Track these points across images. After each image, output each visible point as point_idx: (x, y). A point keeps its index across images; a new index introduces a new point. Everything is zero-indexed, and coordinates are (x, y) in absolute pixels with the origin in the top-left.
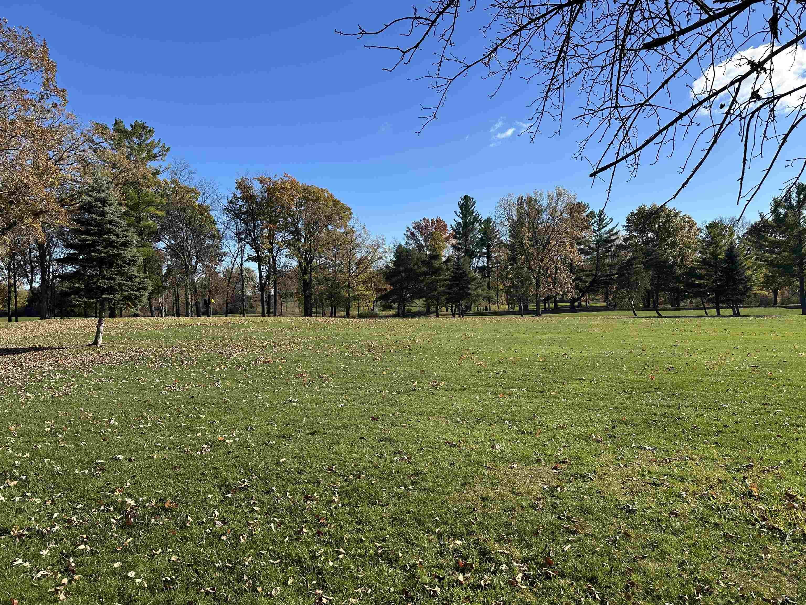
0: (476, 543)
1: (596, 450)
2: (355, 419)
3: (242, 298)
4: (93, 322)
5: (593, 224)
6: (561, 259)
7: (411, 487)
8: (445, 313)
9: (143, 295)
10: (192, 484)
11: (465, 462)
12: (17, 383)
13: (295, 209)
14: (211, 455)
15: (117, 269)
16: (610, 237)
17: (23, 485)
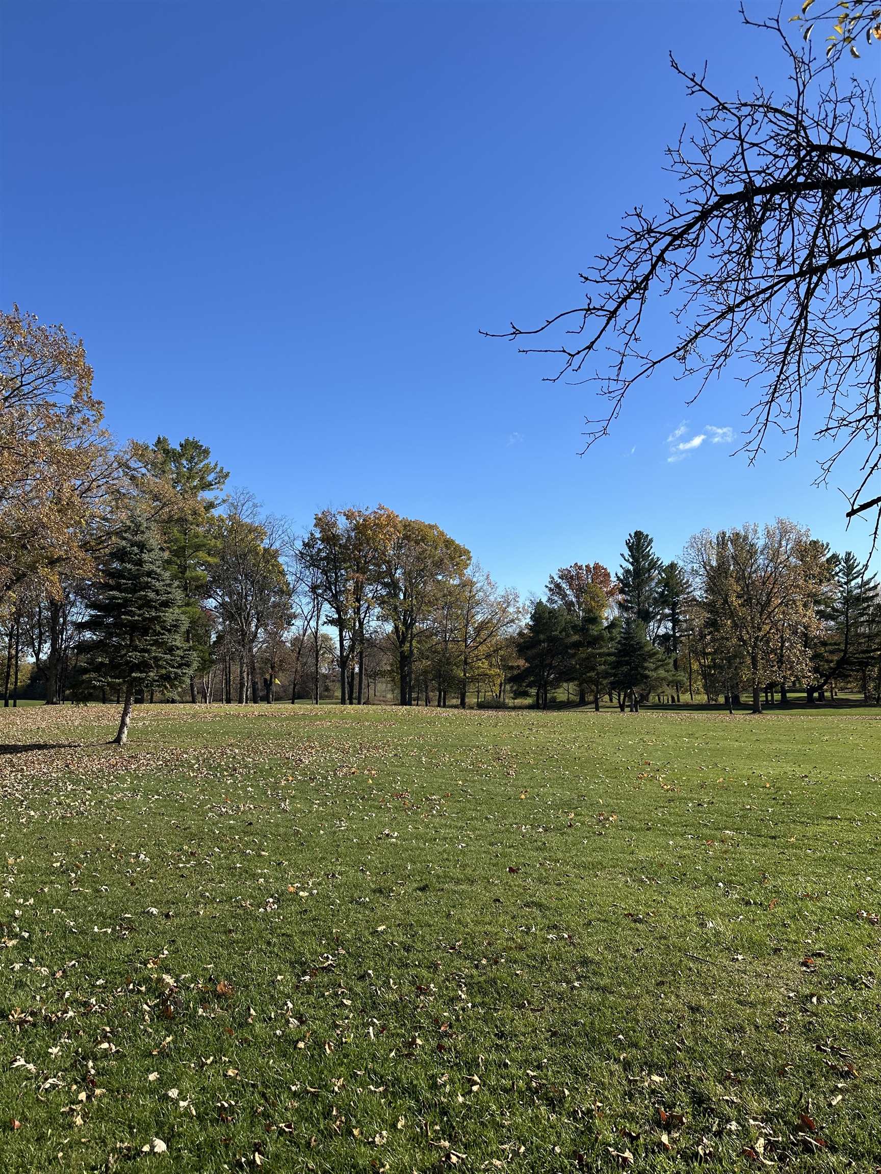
0: (686, 1081)
1: (869, 936)
2: (484, 869)
3: (315, 677)
4: (113, 710)
5: (837, 574)
6: (789, 625)
7: (576, 984)
8: (609, 704)
9: (185, 673)
10: (254, 957)
11: (659, 948)
12: (17, 795)
13: (392, 552)
14: (279, 914)
15: (154, 638)
16: (865, 593)
17: (25, 945)
